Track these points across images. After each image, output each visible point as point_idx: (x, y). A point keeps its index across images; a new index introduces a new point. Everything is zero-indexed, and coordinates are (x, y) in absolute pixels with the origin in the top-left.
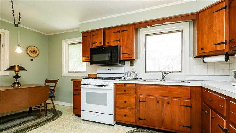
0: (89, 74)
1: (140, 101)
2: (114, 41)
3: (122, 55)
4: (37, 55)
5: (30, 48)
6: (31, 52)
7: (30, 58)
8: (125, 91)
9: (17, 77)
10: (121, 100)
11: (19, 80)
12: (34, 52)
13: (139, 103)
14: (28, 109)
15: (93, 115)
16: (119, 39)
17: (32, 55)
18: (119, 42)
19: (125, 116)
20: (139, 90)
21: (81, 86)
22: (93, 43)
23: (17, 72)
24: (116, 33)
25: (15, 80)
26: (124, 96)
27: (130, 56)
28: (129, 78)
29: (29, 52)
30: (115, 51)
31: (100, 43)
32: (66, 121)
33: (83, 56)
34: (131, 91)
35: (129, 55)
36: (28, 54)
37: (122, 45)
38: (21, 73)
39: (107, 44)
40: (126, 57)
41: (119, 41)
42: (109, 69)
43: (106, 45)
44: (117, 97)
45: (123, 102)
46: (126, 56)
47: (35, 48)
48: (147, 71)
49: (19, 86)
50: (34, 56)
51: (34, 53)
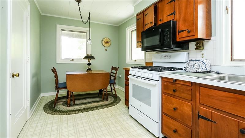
0: (146, 63)
1: (199, 116)
2: (167, 16)
3: (178, 34)
4: (109, 45)
5: (104, 40)
6: (105, 43)
7: (105, 48)
8: (174, 91)
9: (89, 64)
10: (169, 104)
11: (90, 67)
12: (107, 42)
13: (199, 119)
14: (98, 91)
15: (138, 114)
16: (175, 12)
17: (106, 45)
18: (175, 15)
19: (175, 131)
20: (198, 95)
21: (128, 77)
22: (146, 25)
23: (89, 60)
24: (170, 3)
25: (88, 67)
26: (174, 100)
27: (190, 34)
28: (192, 69)
29: (103, 43)
30: (167, 30)
31: (151, 23)
32: (117, 111)
33: (137, 42)
34: (183, 92)
35: (189, 32)
36: (103, 45)
37: (178, 19)
38: (92, 61)
39: (160, 23)
40: (184, 36)
41: (175, 13)
42: (165, 56)
43: (158, 24)
44: (164, 97)
45: (171, 108)
46: (185, 34)
47: (108, 39)
48: (235, 57)
49: (90, 72)
50: (108, 46)
51: (107, 44)
